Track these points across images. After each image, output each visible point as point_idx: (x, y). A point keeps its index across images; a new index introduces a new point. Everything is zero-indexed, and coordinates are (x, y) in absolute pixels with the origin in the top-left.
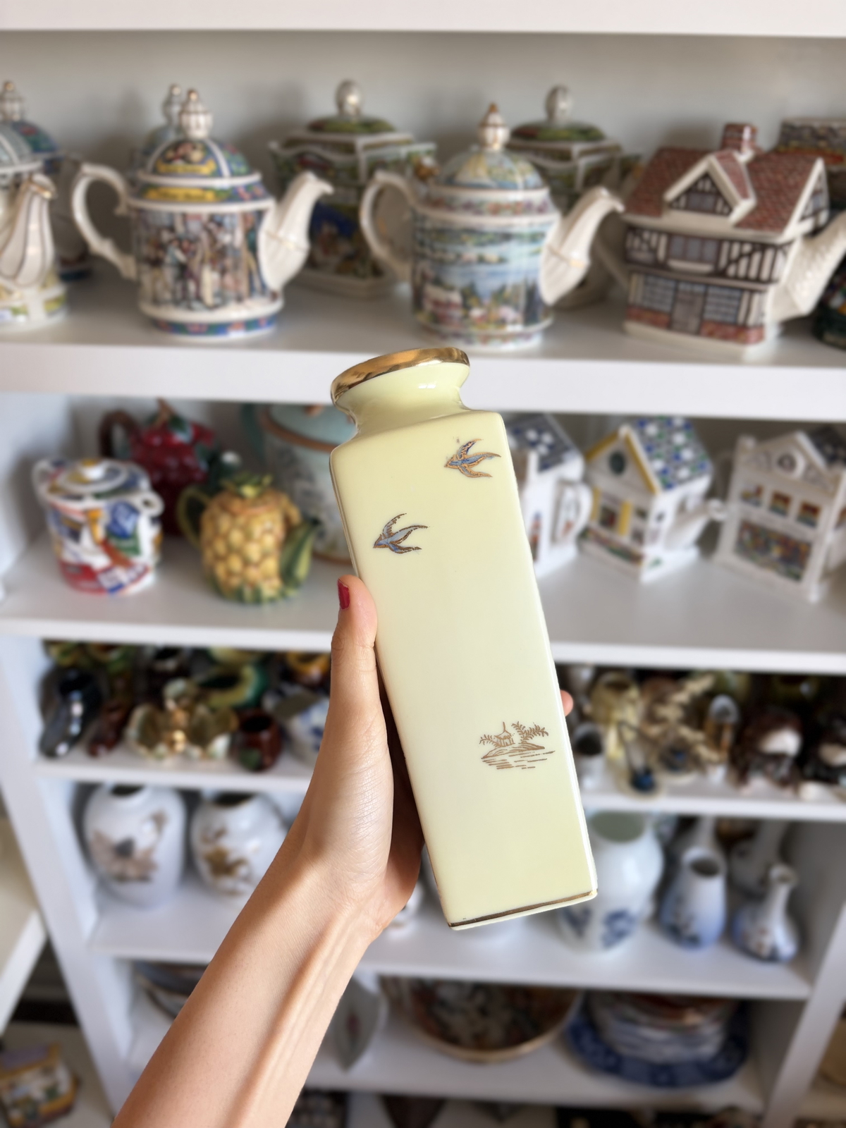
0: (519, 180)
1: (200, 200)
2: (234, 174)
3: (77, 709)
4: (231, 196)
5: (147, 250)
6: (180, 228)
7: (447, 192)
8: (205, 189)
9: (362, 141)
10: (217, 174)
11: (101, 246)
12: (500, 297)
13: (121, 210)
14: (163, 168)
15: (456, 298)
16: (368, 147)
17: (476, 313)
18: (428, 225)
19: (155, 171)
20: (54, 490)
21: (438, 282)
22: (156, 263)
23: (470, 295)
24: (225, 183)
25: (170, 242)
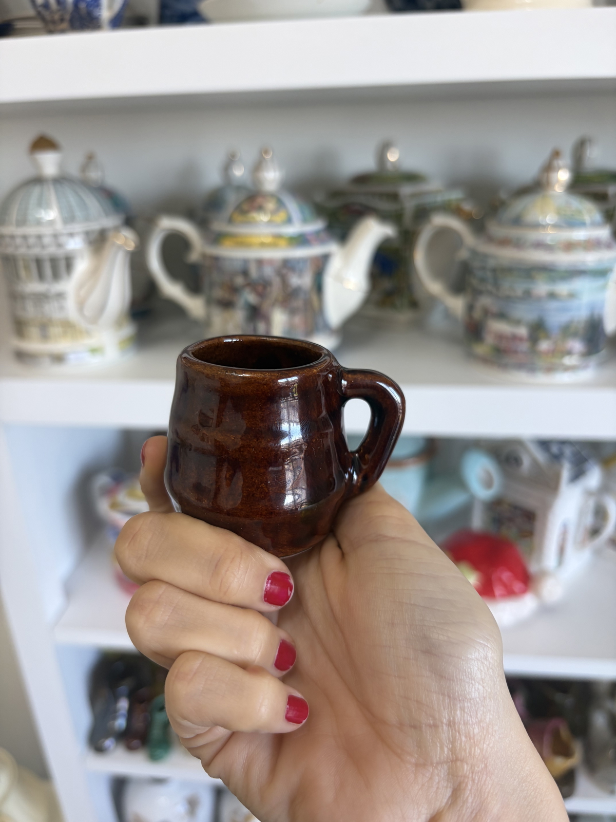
0: (587, 218)
1: (273, 245)
2: (305, 221)
3: (123, 704)
4: (301, 240)
5: (218, 293)
6: (254, 272)
7: (514, 232)
8: (278, 236)
9: (406, 190)
10: (289, 221)
11: (172, 290)
12: (567, 331)
13: (194, 257)
14: (238, 218)
15: (523, 331)
16: (414, 196)
17: (544, 345)
18: (491, 263)
19: (230, 221)
20: (114, 506)
21: (502, 316)
22: (227, 305)
23: (538, 329)
24: (295, 229)
25: (244, 287)
